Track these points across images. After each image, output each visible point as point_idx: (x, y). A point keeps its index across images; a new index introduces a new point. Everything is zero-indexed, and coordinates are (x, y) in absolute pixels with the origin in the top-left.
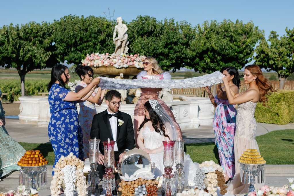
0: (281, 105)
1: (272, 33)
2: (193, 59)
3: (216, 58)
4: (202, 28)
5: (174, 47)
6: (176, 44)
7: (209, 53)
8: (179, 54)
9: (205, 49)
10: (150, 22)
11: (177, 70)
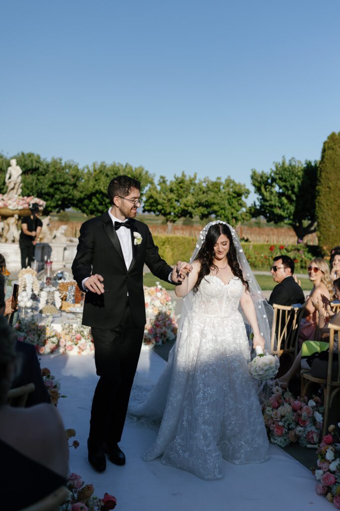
0: (166, 248)
1: (162, 177)
2: (81, 200)
3: (104, 201)
4: (91, 169)
5: (62, 188)
6: (63, 184)
7: (98, 195)
8: (66, 195)
9: (94, 191)
10: (34, 158)
11: (62, 211)
